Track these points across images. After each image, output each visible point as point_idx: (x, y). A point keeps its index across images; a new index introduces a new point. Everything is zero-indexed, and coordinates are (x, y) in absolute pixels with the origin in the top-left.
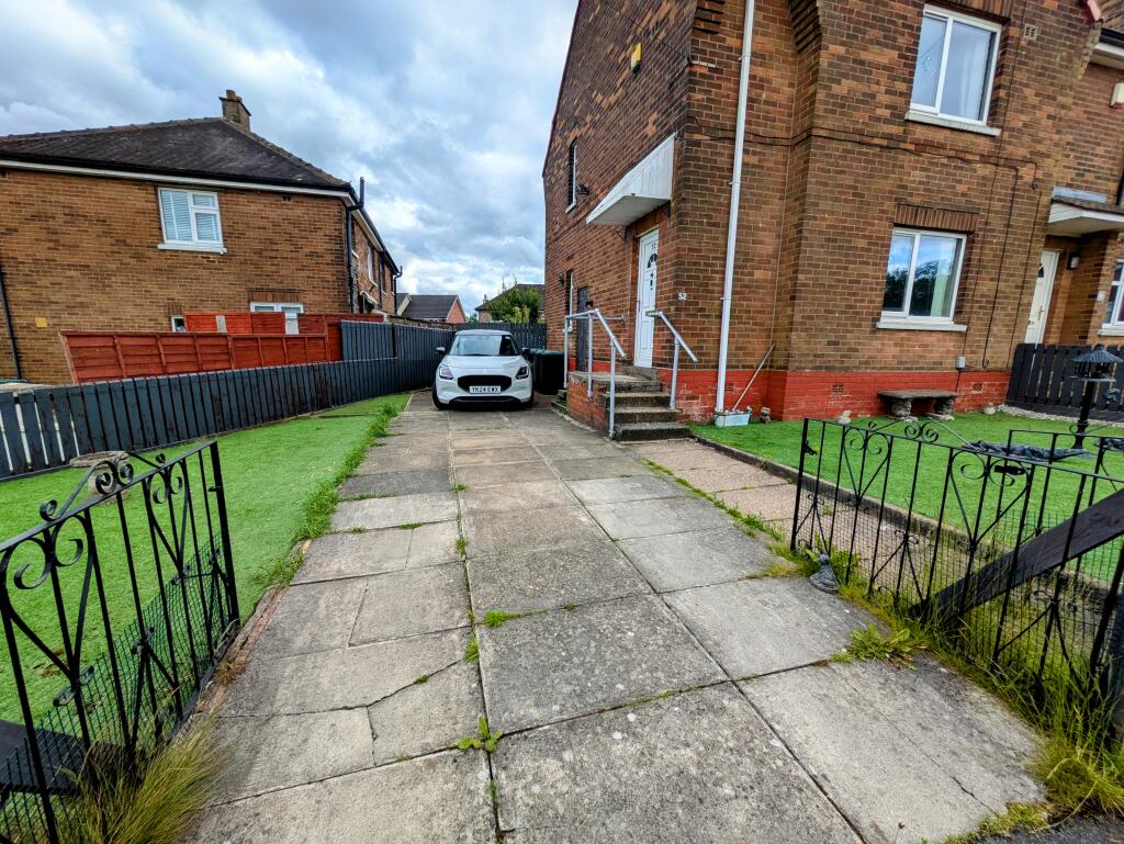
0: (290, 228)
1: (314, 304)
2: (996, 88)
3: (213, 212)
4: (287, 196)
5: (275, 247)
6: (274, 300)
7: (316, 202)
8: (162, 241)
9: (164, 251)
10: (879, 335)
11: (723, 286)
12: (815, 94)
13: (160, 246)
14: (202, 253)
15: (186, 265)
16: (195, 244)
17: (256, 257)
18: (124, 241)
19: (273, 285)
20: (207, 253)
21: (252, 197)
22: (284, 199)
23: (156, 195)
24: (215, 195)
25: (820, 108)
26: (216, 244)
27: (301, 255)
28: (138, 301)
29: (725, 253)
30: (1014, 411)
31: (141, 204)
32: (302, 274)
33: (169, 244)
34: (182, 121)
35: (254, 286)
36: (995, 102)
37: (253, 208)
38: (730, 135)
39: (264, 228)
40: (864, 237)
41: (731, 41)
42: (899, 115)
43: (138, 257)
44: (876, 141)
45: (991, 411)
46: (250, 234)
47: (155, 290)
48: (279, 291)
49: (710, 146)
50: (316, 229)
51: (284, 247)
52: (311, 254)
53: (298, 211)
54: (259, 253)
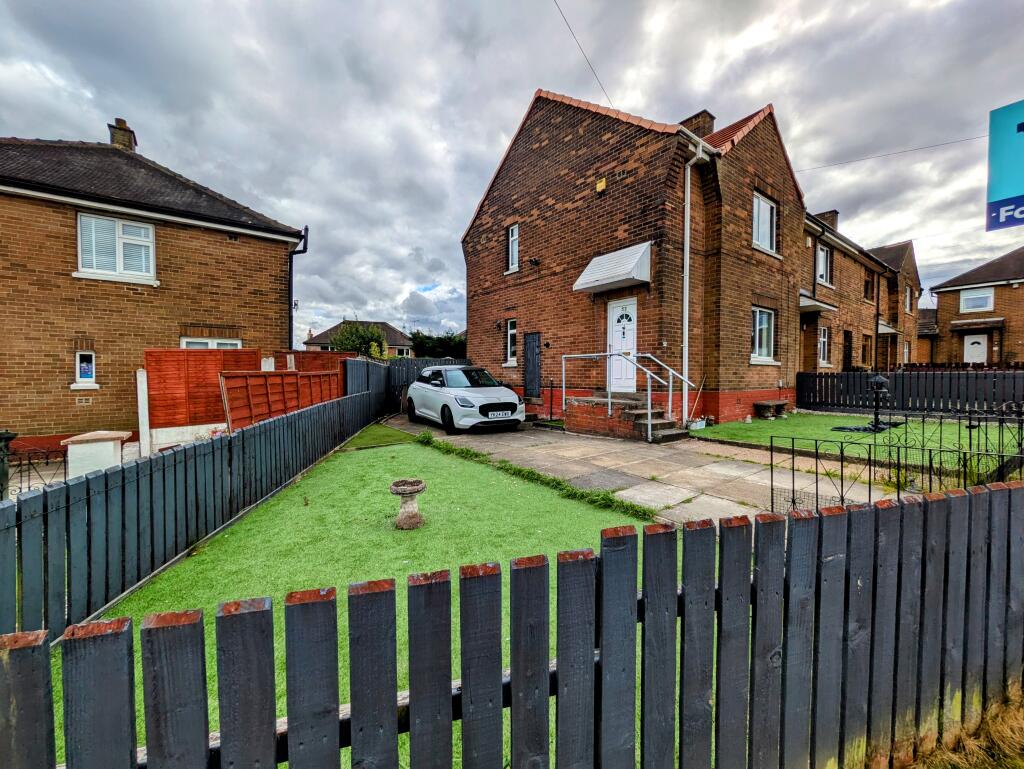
0: (234, 266)
1: (255, 340)
2: (778, 235)
3: (147, 244)
4: (234, 236)
5: (216, 283)
6: (211, 336)
7: (263, 244)
8: (76, 268)
9: (79, 279)
10: (751, 368)
11: (682, 338)
12: (720, 229)
13: (74, 275)
14: (129, 284)
15: (106, 295)
16: (120, 273)
17: (193, 292)
18: (25, 266)
19: (211, 321)
20: (134, 284)
21: (194, 233)
22: (231, 238)
23: (76, 220)
24: (151, 229)
25: (724, 238)
26: (146, 276)
27: (244, 292)
28: (33, 334)
29: (682, 317)
30: (803, 411)
31: (53, 228)
32: (243, 310)
33: (83, 272)
34: (73, 143)
35: (189, 321)
36: (778, 242)
37: (195, 244)
38: (681, 246)
39: (207, 264)
40: (742, 311)
41: (680, 194)
42: (750, 246)
43: (42, 285)
44: (743, 258)
45: (795, 411)
46: (189, 268)
47: (60, 321)
48: (218, 327)
49: (674, 252)
50: (261, 269)
51: (228, 284)
52: (255, 292)
53: (244, 250)
54: (199, 287)
